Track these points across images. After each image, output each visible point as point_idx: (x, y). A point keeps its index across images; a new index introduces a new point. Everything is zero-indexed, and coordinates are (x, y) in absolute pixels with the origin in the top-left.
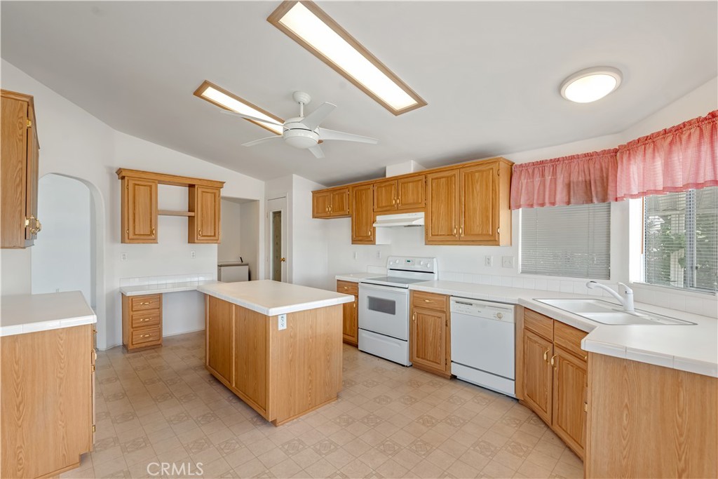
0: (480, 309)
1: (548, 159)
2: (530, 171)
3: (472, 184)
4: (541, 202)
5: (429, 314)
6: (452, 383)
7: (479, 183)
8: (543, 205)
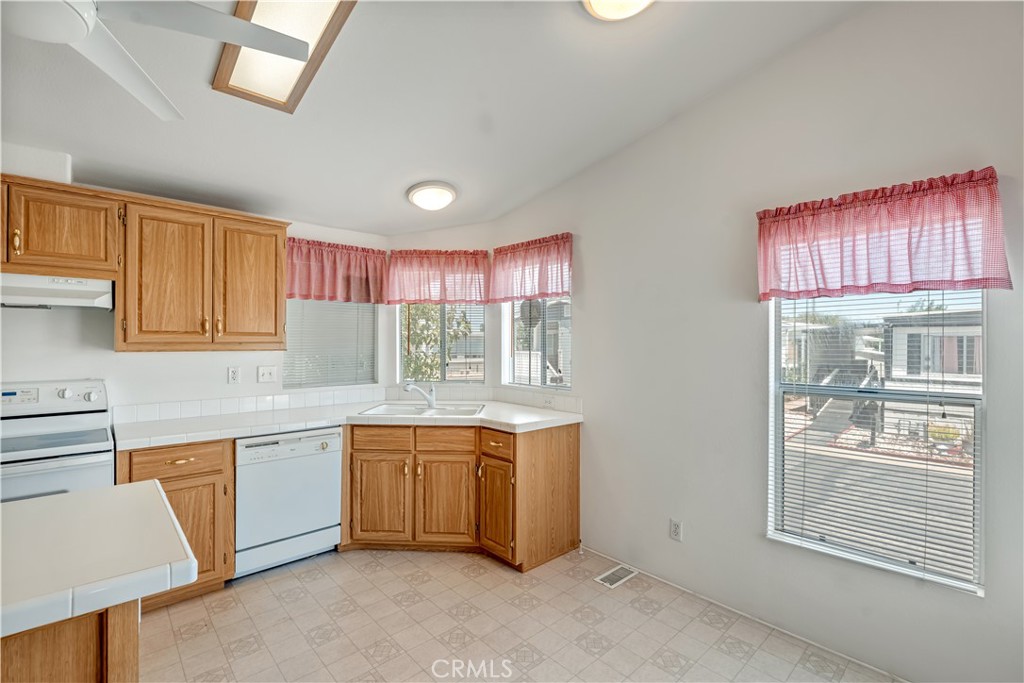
0: (292, 446)
1: (328, 241)
2: (305, 250)
3: (241, 251)
4: (304, 293)
5: (183, 486)
6: (231, 592)
7: (253, 252)
8: (307, 296)
